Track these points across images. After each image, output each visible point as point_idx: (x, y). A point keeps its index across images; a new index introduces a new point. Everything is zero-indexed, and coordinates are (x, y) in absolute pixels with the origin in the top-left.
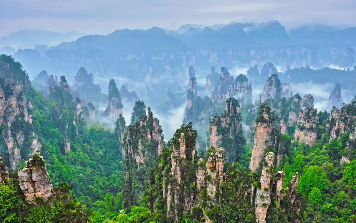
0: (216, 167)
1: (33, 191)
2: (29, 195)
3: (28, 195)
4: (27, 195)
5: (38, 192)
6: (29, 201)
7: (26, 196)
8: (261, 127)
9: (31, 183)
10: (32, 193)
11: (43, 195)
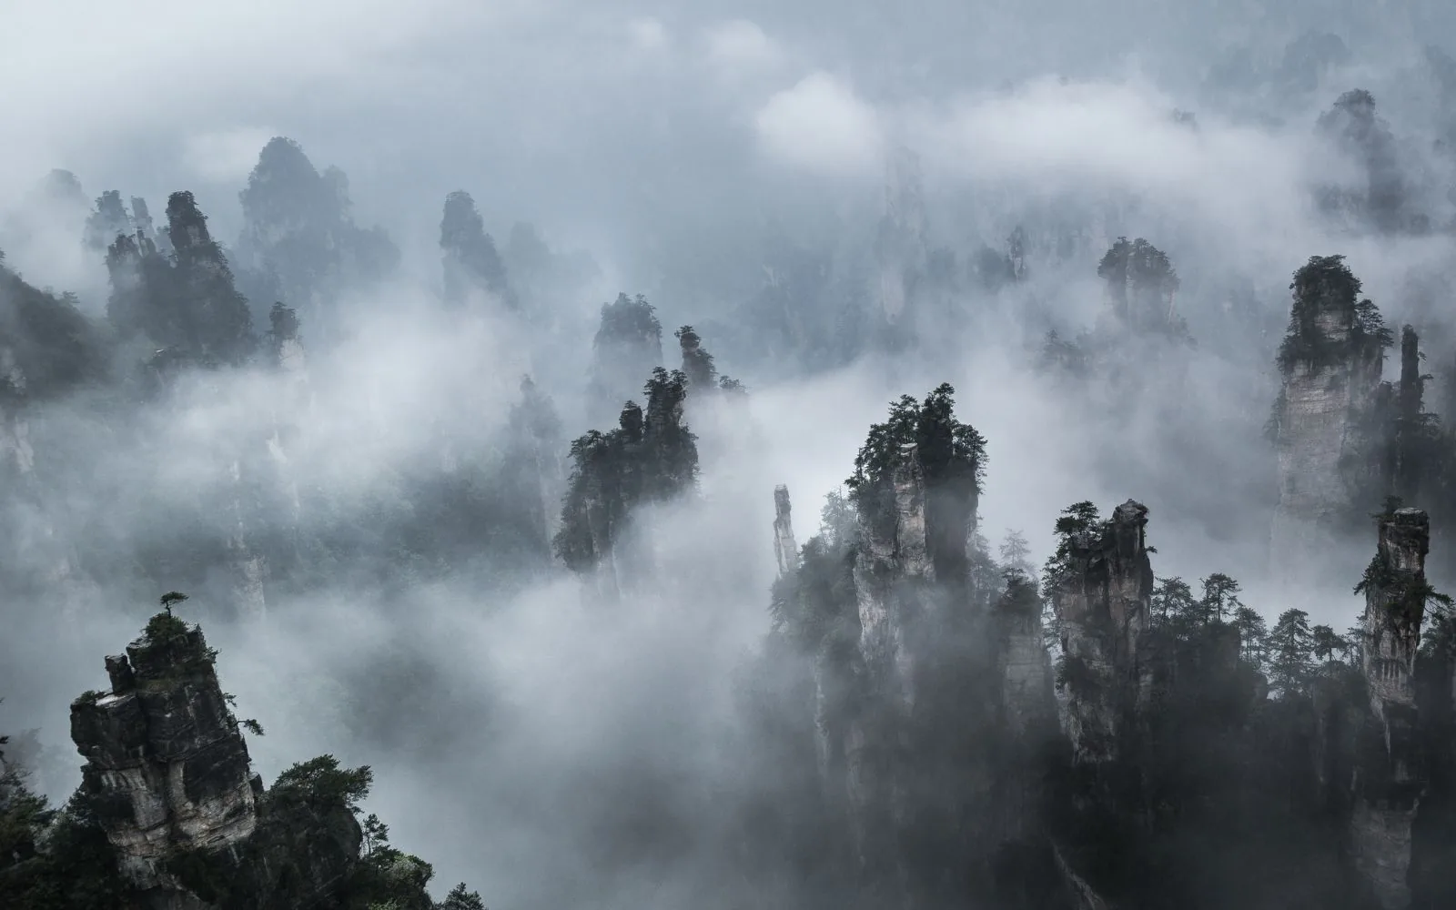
0: (1113, 610)
1: (161, 817)
2: (136, 840)
3: (134, 840)
4: (125, 842)
5: (191, 818)
6: (139, 873)
7: (119, 848)
8: (1311, 387)
9: (144, 776)
10: (156, 826)
11: (218, 834)
